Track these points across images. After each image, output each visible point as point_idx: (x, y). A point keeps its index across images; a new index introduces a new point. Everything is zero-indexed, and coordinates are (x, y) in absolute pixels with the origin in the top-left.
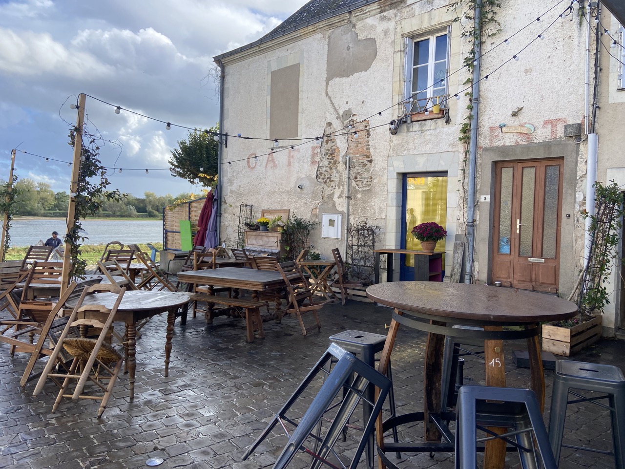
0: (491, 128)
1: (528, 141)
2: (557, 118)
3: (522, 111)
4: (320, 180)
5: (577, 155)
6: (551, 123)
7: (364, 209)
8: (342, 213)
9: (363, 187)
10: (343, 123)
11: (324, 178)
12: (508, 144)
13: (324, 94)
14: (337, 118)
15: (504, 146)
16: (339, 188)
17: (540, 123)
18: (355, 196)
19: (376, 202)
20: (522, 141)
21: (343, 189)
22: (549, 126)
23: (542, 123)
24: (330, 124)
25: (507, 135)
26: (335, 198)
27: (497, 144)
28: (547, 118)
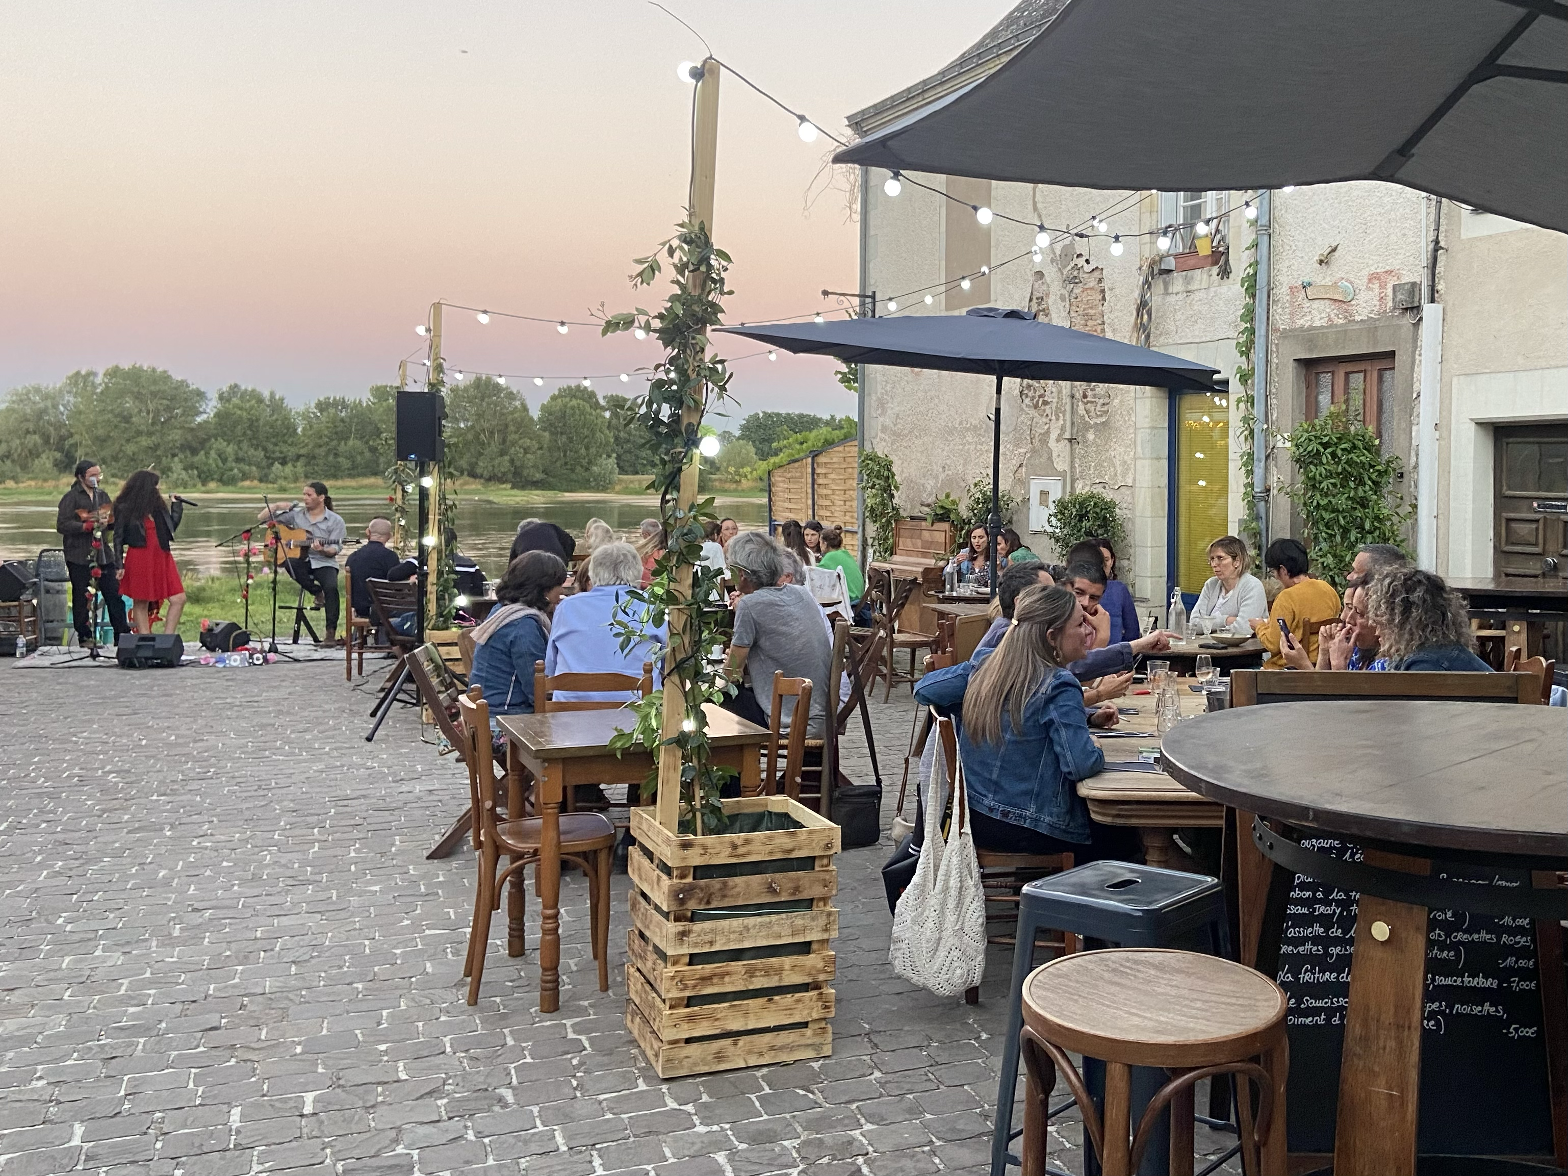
0: (1291, 288)
1: (1346, 318)
2: (1388, 268)
3: (1336, 254)
4: (1027, 401)
5: (1415, 347)
6: (1379, 279)
7: (1099, 465)
8: (1063, 474)
9: (1098, 416)
10: (1062, 274)
11: (1033, 398)
12: (1317, 323)
13: (1030, 207)
14: (1052, 261)
15: (1312, 328)
16: (1057, 419)
17: (1362, 283)
18: (1084, 436)
19: (1118, 451)
20: (1337, 315)
21: (1064, 420)
22: (1376, 286)
23: (1366, 280)
24: (1040, 275)
25: (1316, 304)
26: (1052, 444)
27: (1301, 321)
28: (1373, 270)
